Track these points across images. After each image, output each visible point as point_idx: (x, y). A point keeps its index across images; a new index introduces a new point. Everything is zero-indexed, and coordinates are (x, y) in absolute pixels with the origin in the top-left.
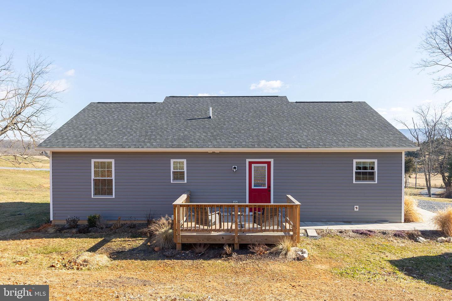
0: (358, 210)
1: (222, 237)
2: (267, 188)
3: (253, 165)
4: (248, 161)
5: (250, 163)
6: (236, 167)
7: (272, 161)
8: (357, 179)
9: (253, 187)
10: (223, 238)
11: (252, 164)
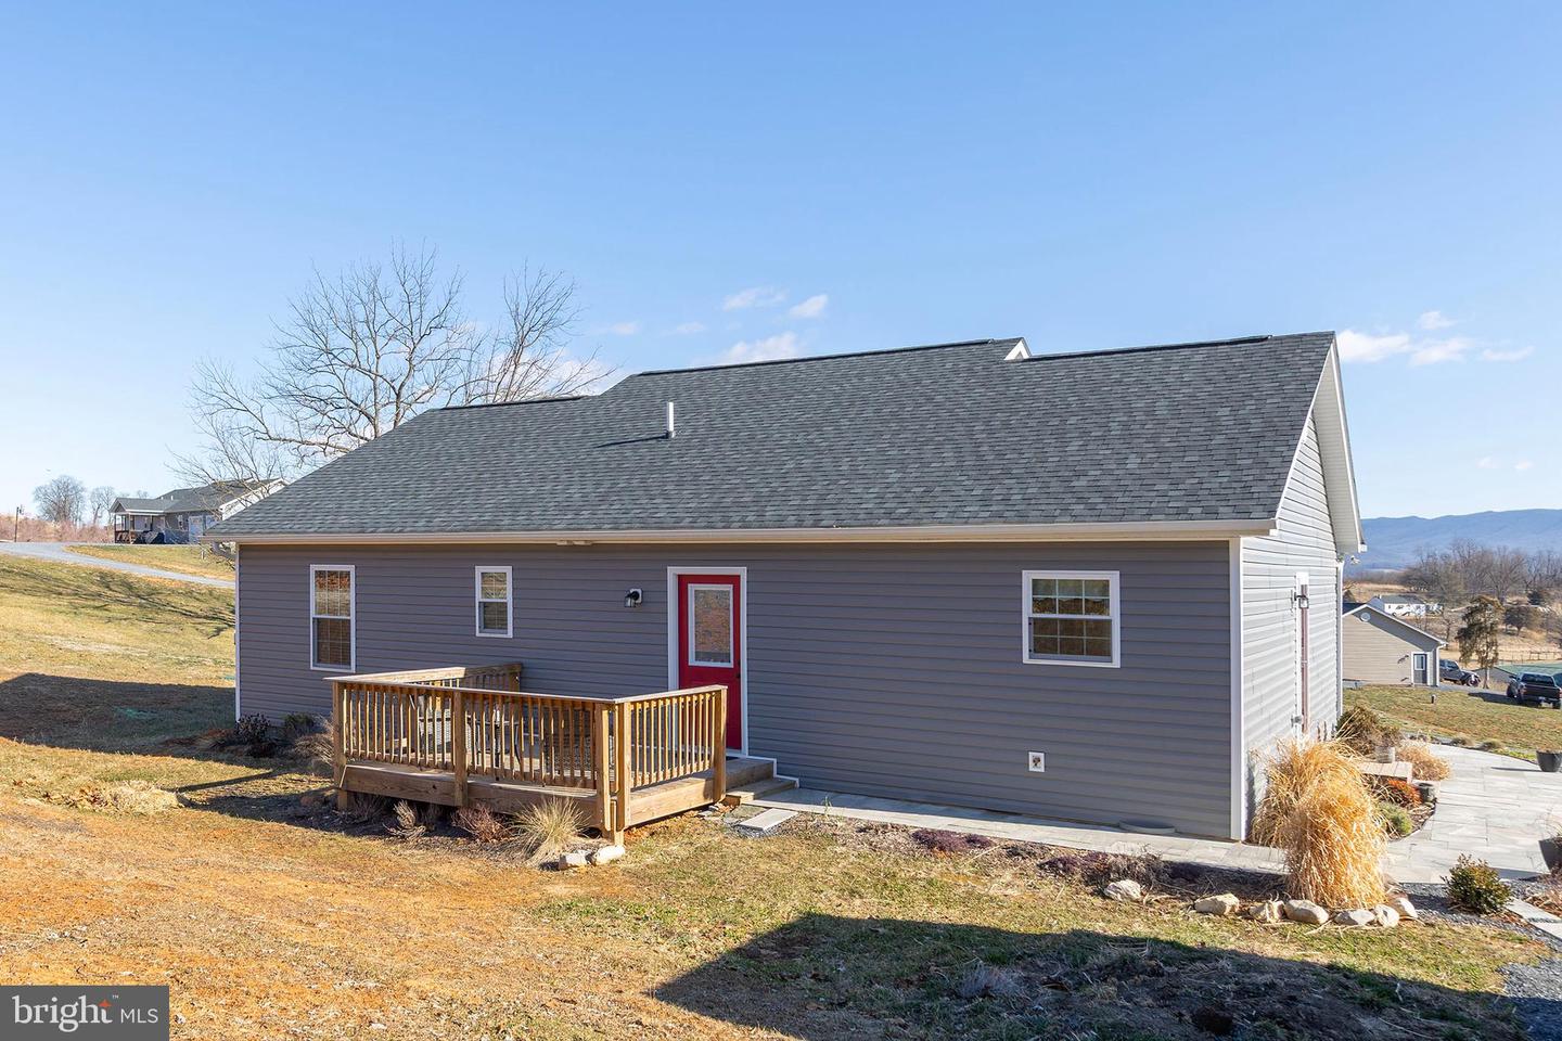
0: (1041, 768)
1: (434, 784)
2: (732, 666)
3: (692, 588)
4: (673, 572)
5: (683, 581)
6: (639, 591)
7: (742, 571)
8: (1039, 648)
9: (692, 662)
10: (434, 787)
11: (689, 585)
